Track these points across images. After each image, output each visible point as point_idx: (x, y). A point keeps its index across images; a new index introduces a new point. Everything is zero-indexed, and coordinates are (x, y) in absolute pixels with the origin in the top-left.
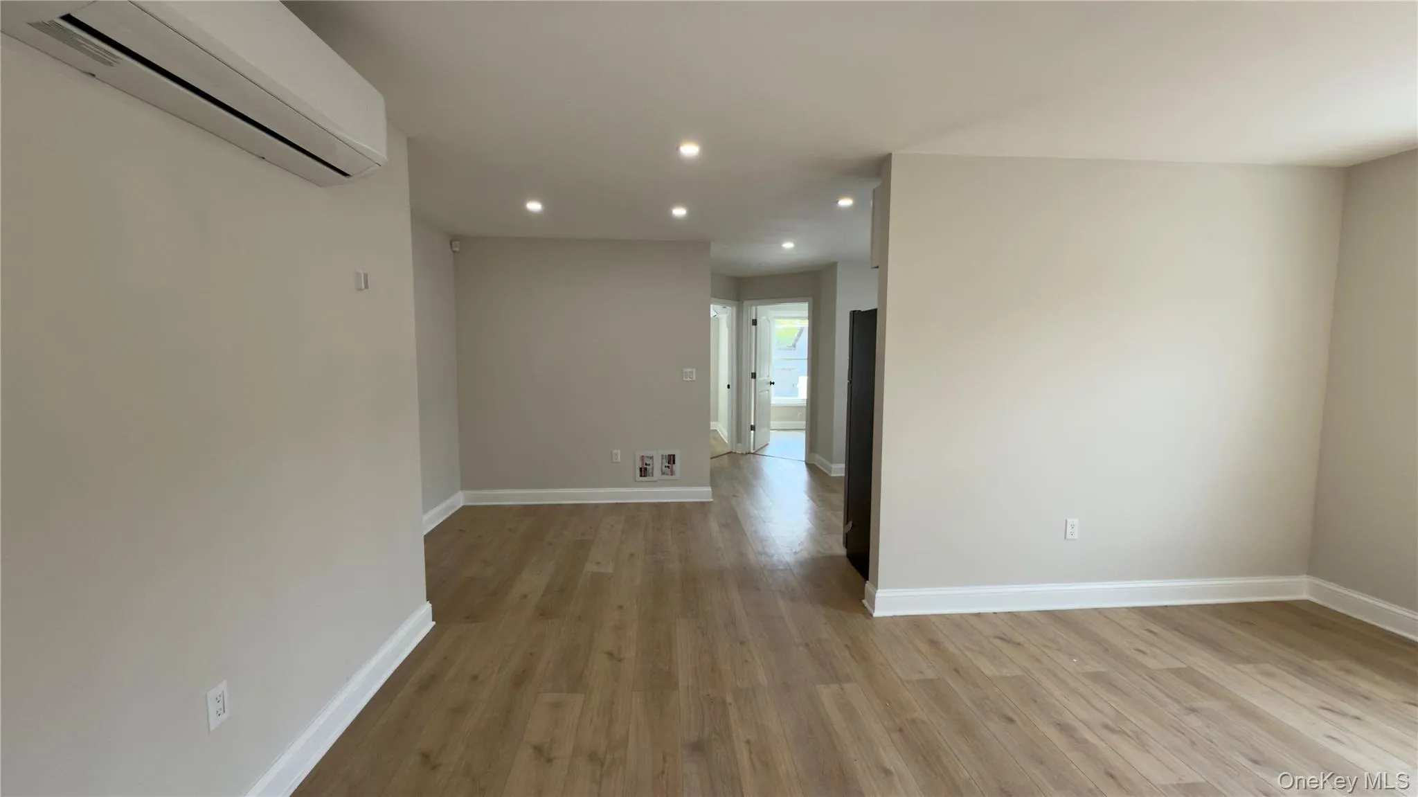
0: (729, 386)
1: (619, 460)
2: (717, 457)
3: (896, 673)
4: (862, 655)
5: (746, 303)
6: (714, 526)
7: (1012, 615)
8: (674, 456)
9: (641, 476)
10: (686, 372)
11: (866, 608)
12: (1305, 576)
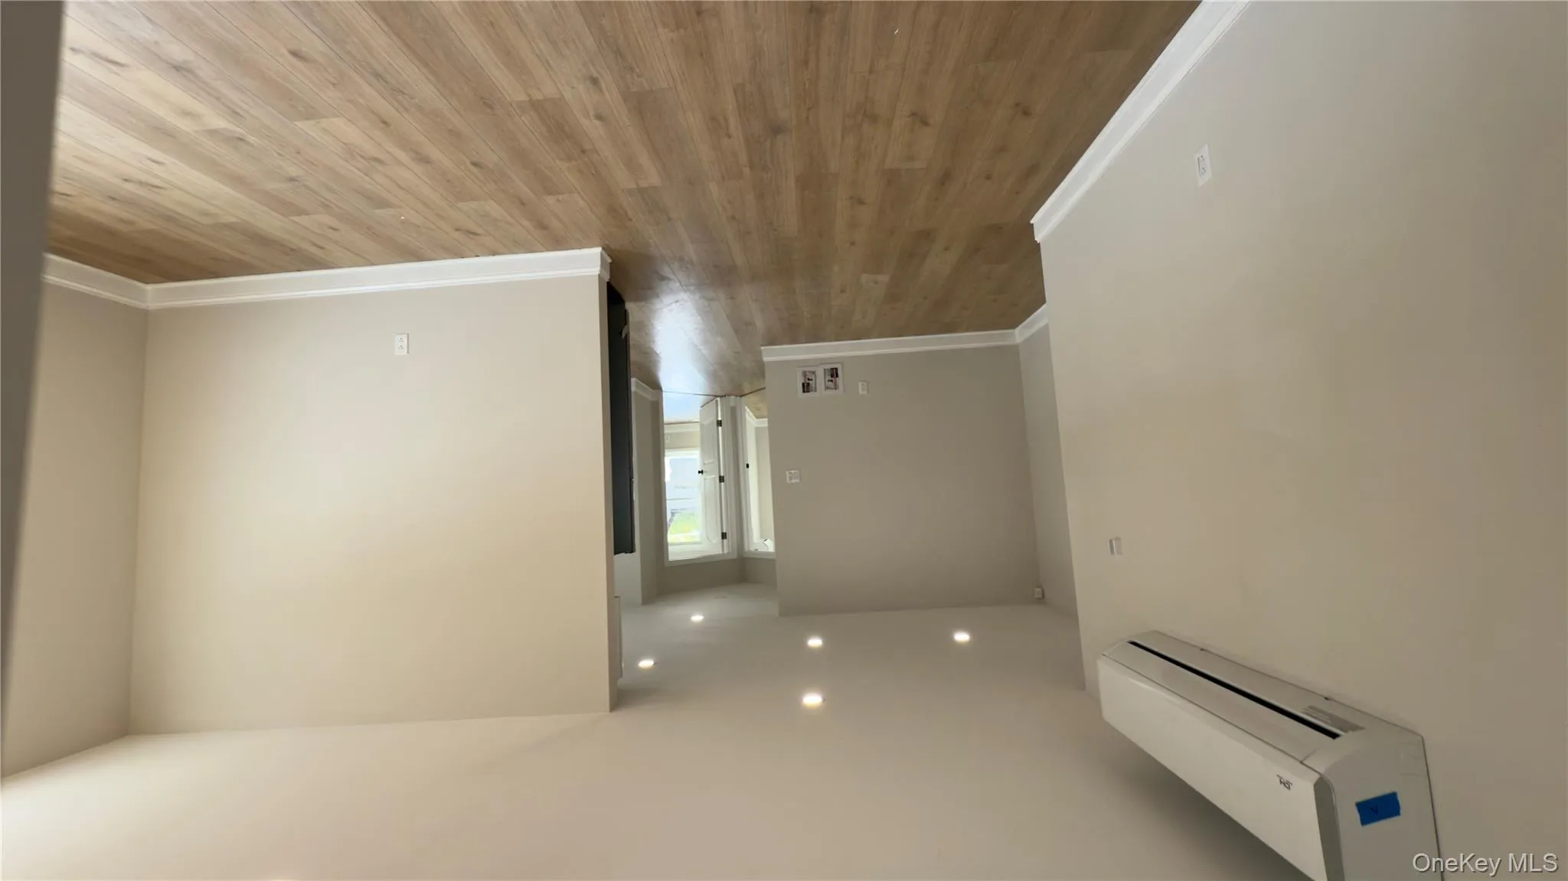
0: (748, 466)
1: (860, 384)
2: (756, 391)
3: (582, 198)
4: (614, 212)
5: (735, 556)
6: (760, 324)
7: (460, 255)
8: (804, 392)
9: (836, 369)
10: (795, 479)
11: (609, 255)
12: (149, 309)
